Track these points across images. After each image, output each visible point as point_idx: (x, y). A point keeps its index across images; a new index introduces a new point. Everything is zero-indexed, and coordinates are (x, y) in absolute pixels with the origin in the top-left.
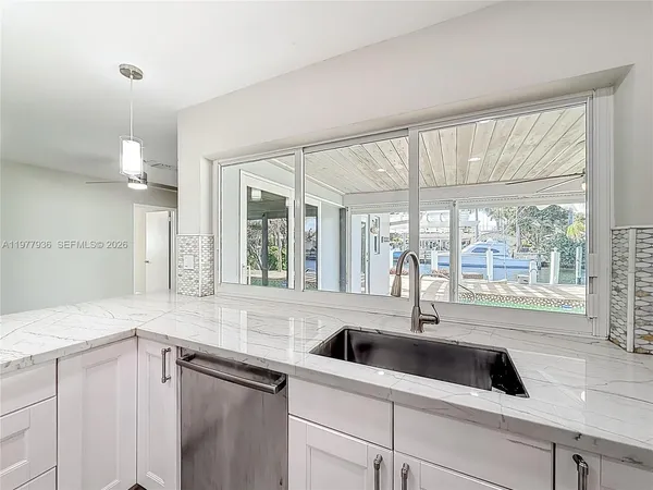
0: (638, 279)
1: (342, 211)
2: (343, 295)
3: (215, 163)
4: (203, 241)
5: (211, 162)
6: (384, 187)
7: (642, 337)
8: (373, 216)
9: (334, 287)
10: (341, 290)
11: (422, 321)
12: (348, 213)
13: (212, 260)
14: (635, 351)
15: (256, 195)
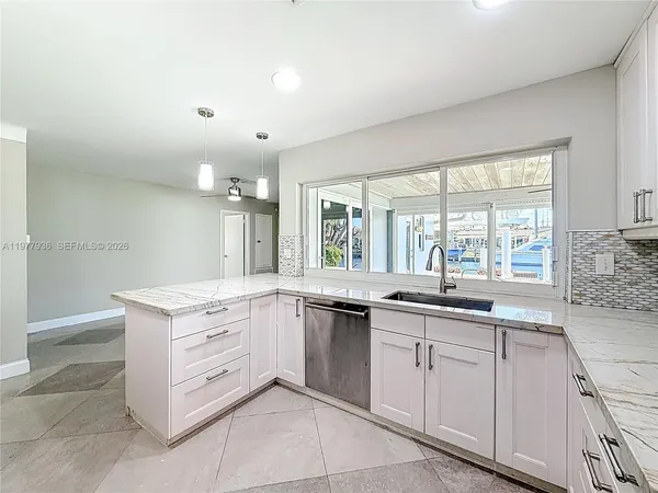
0: (574, 261)
1: (389, 213)
2: (390, 274)
3: (305, 186)
4: (298, 239)
5: (301, 185)
6: (425, 193)
7: (576, 294)
8: (417, 217)
9: (383, 269)
10: (388, 271)
11: (446, 288)
12: (395, 215)
13: (302, 252)
14: (572, 302)
15: (327, 205)
